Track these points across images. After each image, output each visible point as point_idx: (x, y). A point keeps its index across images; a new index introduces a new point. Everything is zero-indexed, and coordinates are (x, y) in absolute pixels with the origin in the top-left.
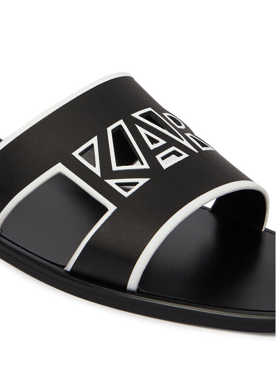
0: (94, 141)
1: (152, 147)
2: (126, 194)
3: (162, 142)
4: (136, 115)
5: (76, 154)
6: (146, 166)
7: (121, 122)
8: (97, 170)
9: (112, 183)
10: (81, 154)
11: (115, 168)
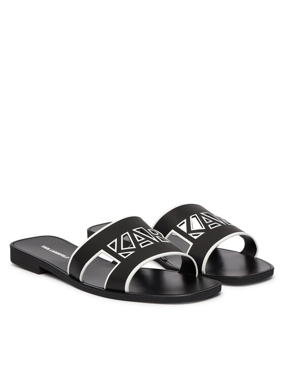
0: (116, 240)
1: (138, 241)
2: (125, 257)
3: (143, 239)
4: (134, 230)
5: (108, 246)
6: (134, 247)
7: (127, 233)
8: (115, 251)
9: (120, 254)
10: (110, 246)
11: (122, 249)
